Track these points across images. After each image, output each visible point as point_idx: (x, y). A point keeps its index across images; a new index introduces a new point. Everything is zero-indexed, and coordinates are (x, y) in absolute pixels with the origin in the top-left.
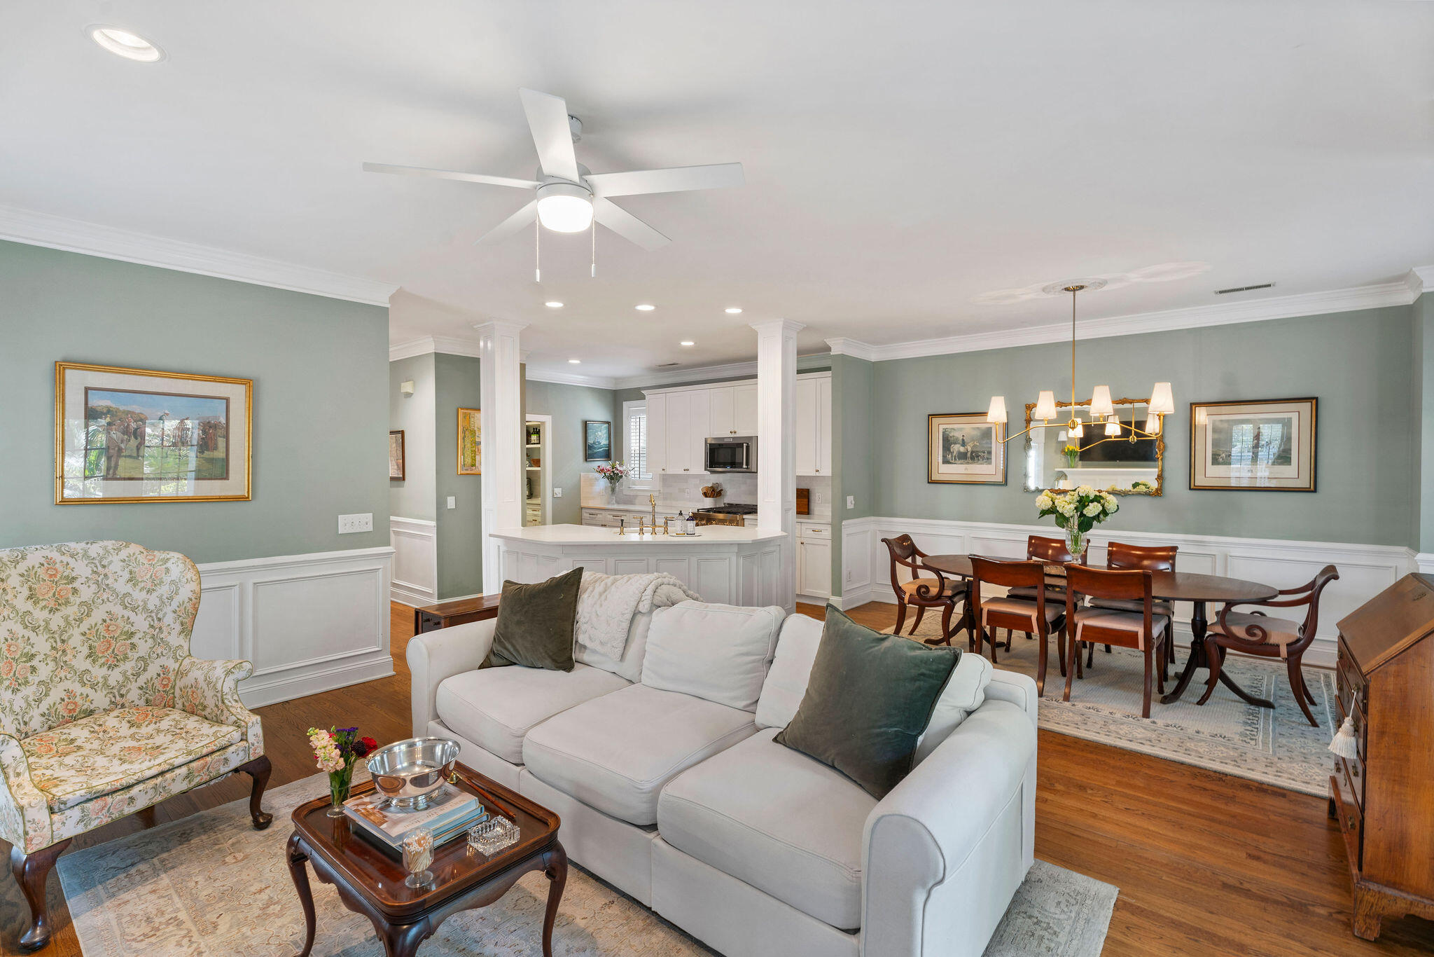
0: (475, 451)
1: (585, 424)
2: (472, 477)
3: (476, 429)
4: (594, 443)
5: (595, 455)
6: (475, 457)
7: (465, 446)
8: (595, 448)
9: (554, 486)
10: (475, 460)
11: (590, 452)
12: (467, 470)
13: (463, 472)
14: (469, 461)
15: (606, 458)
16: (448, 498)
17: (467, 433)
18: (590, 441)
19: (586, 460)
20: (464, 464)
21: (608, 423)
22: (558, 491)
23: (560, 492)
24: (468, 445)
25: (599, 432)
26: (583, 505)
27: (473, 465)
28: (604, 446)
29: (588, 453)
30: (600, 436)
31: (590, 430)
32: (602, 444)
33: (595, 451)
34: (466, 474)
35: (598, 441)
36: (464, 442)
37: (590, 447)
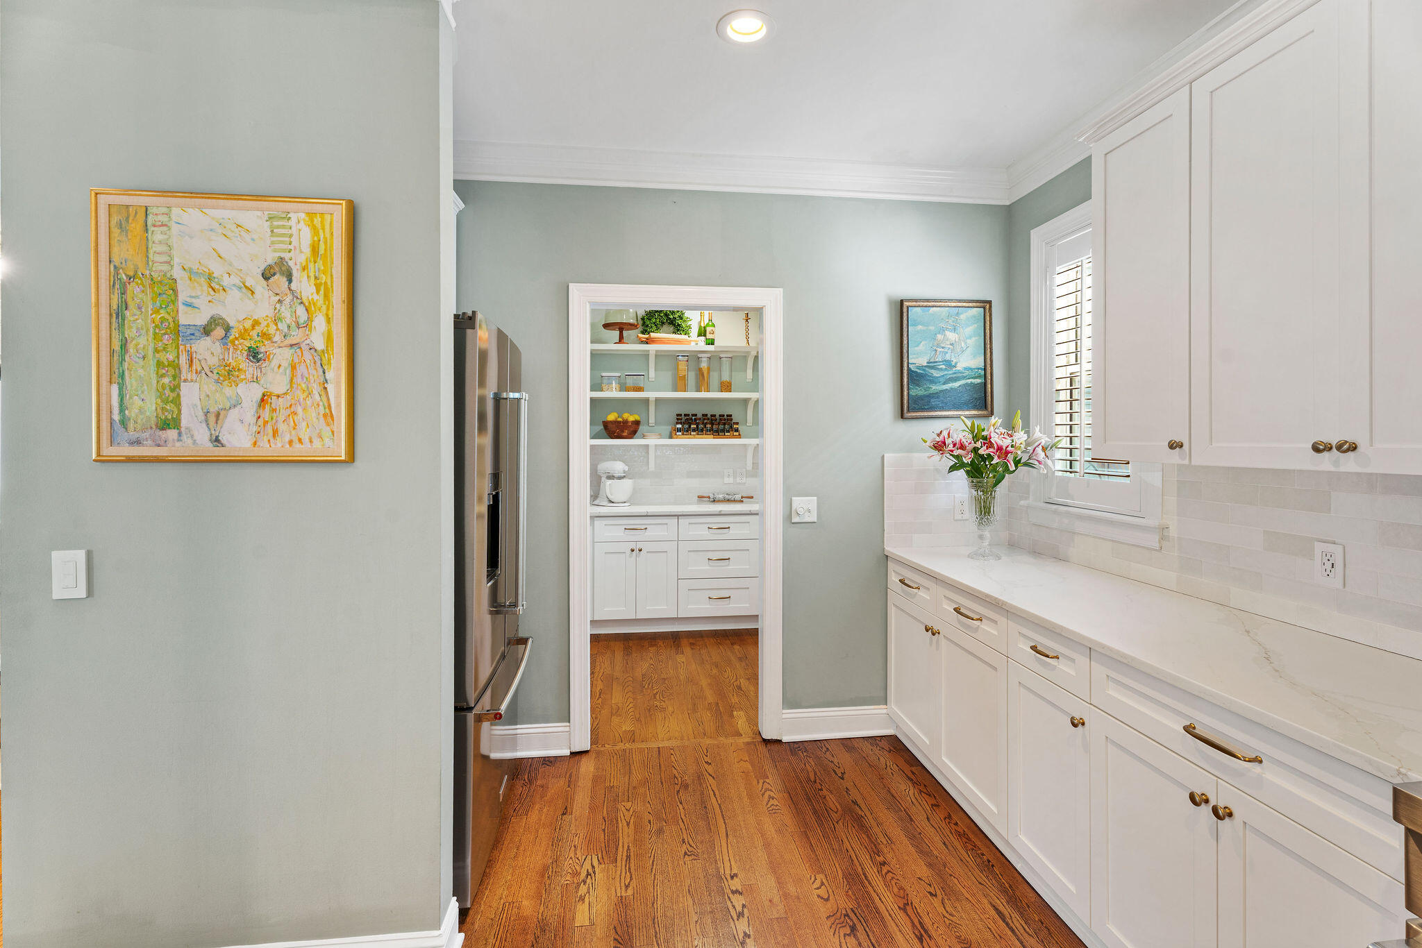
0: (175, 365)
1: (900, 310)
2: (169, 472)
3: (177, 273)
4: (932, 365)
5: (934, 402)
6: (175, 388)
7: (124, 345)
8: (934, 381)
9: (790, 492)
10: (177, 402)
11: (917, 391)
12: (138, 442)
13: (108, 451)
14: (145, 405)
15: (975, 408)
16: (56, 556)
17: (133, 289)
18: (918, 358)
19: (902, 417)
20: (122, 423)
21: (986, 305)
22: (806, 507)
23: (814, 507)
24: (142, 341)
25: (947, 333)
26: (890, 548)
27: (168, 423)
28: (967, 373)
29: (908, 393)
30: (952, 344)
31: (920, 327)
32: (960, 367)
33: (935, 388)
34: (130, 460)
35: (948, 357)
36: (121, 327)
37: (916, 378)
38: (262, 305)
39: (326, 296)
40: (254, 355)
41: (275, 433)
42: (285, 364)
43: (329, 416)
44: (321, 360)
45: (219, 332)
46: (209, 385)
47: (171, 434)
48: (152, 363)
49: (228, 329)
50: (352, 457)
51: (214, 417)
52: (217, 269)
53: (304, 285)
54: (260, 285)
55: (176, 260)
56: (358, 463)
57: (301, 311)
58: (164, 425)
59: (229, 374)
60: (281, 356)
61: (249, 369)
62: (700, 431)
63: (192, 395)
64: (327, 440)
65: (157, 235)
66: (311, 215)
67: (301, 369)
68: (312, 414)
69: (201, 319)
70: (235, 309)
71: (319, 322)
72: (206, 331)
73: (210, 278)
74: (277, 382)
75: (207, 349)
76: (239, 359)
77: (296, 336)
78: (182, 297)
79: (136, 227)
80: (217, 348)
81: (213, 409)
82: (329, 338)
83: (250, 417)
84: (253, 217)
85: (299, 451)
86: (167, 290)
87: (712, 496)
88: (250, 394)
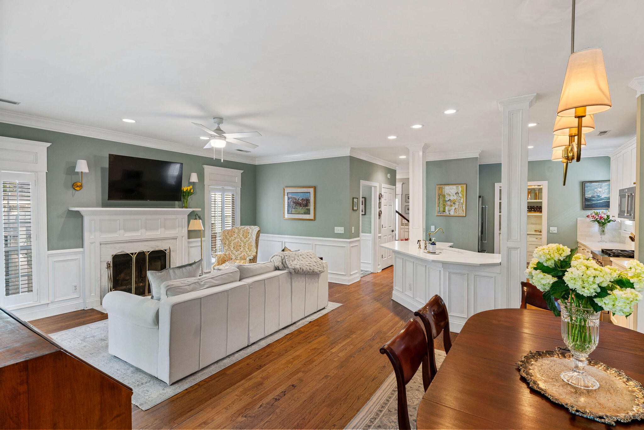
0: (445, 205)
1: (583, 184)
2: (444, 217)
4: (593, 197)
5: (594, 206)
6: (445, 207)
7: (439, 202)
9: (549, 226)
10: (445, 209)
11: (588, 203)
12: (441, 214)
13: (438, 215)
14: (442, 209)
17: (441, 196)
18: (588, 195)
19: (583, 209)
20: (439, 211)
22: (554, 229)
23: (556, 230)
24: (441, 202)
25: (598, 189)
26: (578, 240)
27: (444, 211)
28: (605, 198)
29: (585, 204)
30: (600, 191)
31: (589, 188)
32: (602, 197)
33: (593, 202)
34: (440, 216)
35: (598, 195)
36: (439, 201)
37: (587, 200)
38: (455, 197)
39: (463, 196)
40: (454, 203)
41: (456, 213)
42: (458, 204)
43: (463, 211)
44: (462, 204)
45: (450, 201)
46: (449, 207)
47: (445, 213)
48: (442, 205)
49: (451, 200)
50: (466, 216)
51: (449, 211)
52: (450, 193)
53: (460, 195)
54: (455, 195)
55: (445, 193)
56: (466, 217)
57: (460, 198)
58: (444, 212)
59: (451, 206)
60: (457, 203)
61: (453, 205)
62: (535, 211)
63: (447, 208)
64: (463, 214)
65: (443, 190)
66: (461, 186)
67: (460, 205)
68: (461, 210)
69: (448, 199)
70: (452, 198)
71: (462, 199)
72: (449, 201)
73: (449, 194)
74: (457, 207)
75: (449, 203)
76: (452, 204)
77: (459, 201)
78: (446, 197)
79: (441, 189)
80: (450, 203)
81: (449, 210)
82: (463, 201)
83: (453, 211)
84: (454, 187)
85: (460, 215)
86: (444, 196)
87: (539, 230)
88: (453, 208)
